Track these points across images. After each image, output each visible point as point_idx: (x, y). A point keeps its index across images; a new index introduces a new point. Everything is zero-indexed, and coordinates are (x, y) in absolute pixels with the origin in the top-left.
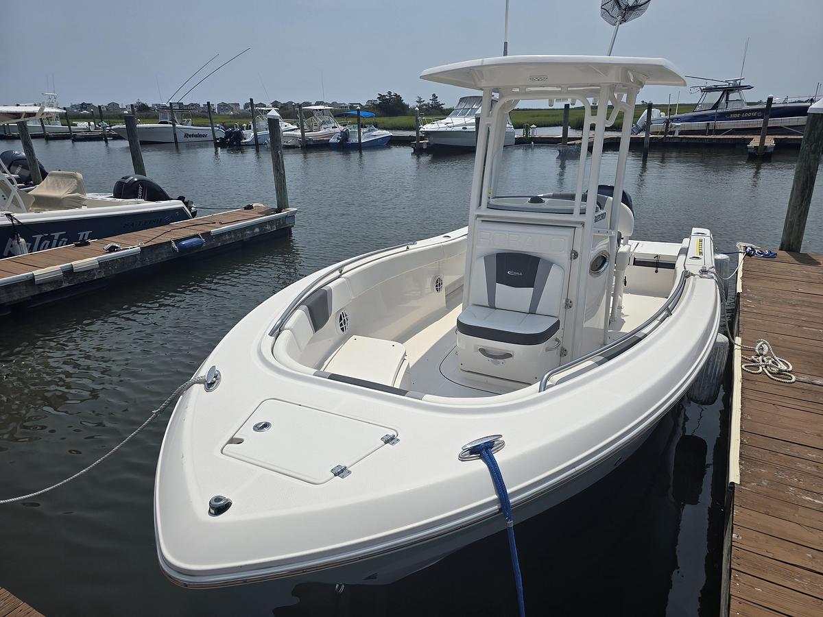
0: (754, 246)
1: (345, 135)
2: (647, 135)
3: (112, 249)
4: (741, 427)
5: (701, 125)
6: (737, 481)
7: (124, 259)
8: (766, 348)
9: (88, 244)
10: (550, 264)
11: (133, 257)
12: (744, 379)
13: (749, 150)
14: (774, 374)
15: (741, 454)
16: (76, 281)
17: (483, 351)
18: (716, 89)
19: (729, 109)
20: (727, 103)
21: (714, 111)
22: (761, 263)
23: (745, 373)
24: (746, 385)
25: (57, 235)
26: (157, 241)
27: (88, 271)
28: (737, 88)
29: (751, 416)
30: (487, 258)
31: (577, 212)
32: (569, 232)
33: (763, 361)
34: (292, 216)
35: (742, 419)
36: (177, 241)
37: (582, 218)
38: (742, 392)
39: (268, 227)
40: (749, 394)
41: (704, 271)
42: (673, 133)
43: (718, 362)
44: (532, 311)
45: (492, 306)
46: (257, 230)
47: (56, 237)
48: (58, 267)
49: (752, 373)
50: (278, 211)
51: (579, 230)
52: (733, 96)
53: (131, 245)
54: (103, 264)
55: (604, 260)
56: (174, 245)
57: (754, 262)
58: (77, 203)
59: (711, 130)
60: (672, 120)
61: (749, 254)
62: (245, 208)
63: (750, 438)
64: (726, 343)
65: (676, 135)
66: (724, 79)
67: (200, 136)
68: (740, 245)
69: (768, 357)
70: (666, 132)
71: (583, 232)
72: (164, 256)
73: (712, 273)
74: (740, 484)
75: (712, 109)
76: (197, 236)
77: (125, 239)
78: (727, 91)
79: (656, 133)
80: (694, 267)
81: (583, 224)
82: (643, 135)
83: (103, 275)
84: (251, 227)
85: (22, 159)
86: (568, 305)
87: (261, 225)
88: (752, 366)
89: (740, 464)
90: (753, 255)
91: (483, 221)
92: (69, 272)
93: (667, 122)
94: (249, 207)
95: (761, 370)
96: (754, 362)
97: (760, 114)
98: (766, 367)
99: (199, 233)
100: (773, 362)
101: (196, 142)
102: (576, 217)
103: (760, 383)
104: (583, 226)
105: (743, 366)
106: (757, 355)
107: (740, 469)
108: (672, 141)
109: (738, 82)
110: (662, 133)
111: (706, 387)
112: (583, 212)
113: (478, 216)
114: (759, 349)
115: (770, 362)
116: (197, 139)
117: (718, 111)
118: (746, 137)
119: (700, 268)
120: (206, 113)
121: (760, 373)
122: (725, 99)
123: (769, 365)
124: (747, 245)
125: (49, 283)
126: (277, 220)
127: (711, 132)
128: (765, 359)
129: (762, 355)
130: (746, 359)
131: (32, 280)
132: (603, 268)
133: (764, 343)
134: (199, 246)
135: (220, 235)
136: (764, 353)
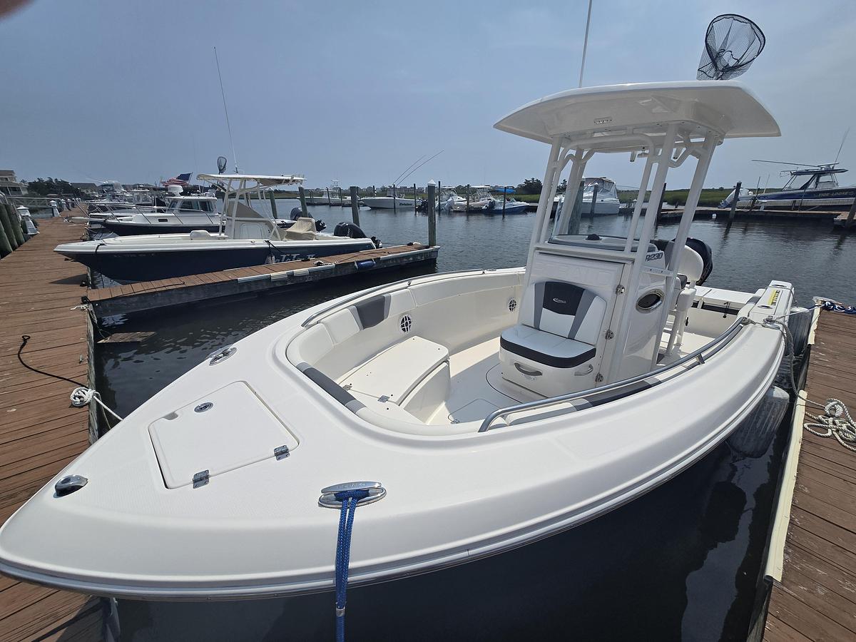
0: (834, 301)
1: (492, 204)
2: (733, 209)
3: (319, 264)
4: (793, 500)
5: (788, 202)
6: (778, 577)
7: (325, 270)
8: (840, 410)
9: (309, 260)
10: (593, 295)
11: (331, 269)
12: (805, 440)
13: (835, 223)
14: (849, 441)
15: (788, 537)
16: (295, 282)
17: (518, 366)
18: (807, 172)
19: (818, 189)
20: (817, 184)
21: (803, 191)
22: (843, 318)
23: (808, 434)
24: (807, 448)
25: (295, 256)
26: (347, 262)
27: (303, 276)
28: (830, 171)
29: (809, 488)
30: (537, 285)
31: (628, 249)
32: (617, 268)
33: (834, 423)
34: (436, 251)
35: (796, 490)
36: (358, 262)
37: (632, 256)
38: (801, 457)
39: (419, 258)
40: (808, 460)
41: (770, 321)
42: (759, 208)
43: (771, 417)
44: (571, 337)
45: (537, 328)
46: (411, 259)
47: (294, 257)
48: (285, 272)
49: (817, 435)
50: (427, 247)
51: (628, 266)
52: (822, 179)
53: (330, 263)
54: (311, 273)
55: (658, 299)
56: (356, 265)
57: (831, 317)
58: (310, 237)
59: (797, 207)
60: (759, 198)
61: (825, 308)
62: (408, 245)
63: (804, 519)
64: (784, 400)
65: (762, 209)
66: (816, 164)
67: (408, 204)
68: (818, 300)
69: (842, 420)
70: (753, 206)
71: (632, 268)
72: (349, 271)
73: (779, 323)
74: (782, 583)
75: (801, 189)
76: (371, 260)
77: (330, 259)
78: (818, 174)
79: (743, 208)
80: (759, 315)
81: (633, 261)
82: (730, 209)
83: (311, 280)
84: (407, 257)
85: (301, 213)
86: (609, 335)
87: (414, 256)
88: (818, 427)
89: (786, 552)
90: (832, 309)
91: (540, 253)
92: (291, 276)
93: (754, 199)
94: (411, 244)
95: (829, 433)
96: (820, 421)
97: (852, 193)
98: (837, 431)
99: (373, 258)
100: (848, 427)
101: (406, 208)
102: (627, 254)
103: (826, 449)
104: (633, 262)
105: (806, 425)
106: (826, 415)
107: (785, 560)
108: (757, 214)
109: (831, 167)
110: (748, 208)
111: (752, 440)
112: (634, 250)
113: (538, 249)
114: (830, 409)
115: (844, 427)
116: (405, 206)
117: (807, 191)
118: (833, 212)
119: (766, 317)
120: (413, 192)
121: (829, 437)
122: (815, 180)
123: (842, 430)
124: (825, 299)
125: (280, 281)
126: (426, 253)
127: (796, 208)
128: (837, 421)
129: (833, 416)
130: (811, 417)
131: (269, 279)
132: (655, 306)
133: (838, 403)
134: (371, 266)
135: (386, 261)
136: (836, 415)
